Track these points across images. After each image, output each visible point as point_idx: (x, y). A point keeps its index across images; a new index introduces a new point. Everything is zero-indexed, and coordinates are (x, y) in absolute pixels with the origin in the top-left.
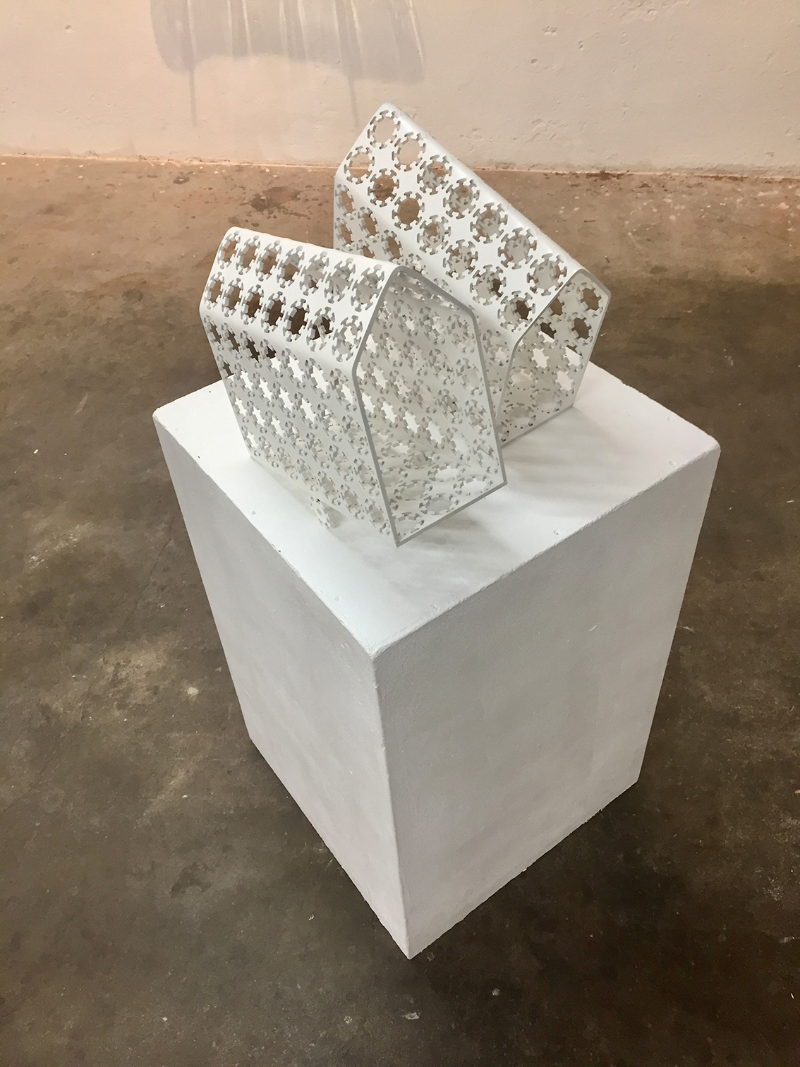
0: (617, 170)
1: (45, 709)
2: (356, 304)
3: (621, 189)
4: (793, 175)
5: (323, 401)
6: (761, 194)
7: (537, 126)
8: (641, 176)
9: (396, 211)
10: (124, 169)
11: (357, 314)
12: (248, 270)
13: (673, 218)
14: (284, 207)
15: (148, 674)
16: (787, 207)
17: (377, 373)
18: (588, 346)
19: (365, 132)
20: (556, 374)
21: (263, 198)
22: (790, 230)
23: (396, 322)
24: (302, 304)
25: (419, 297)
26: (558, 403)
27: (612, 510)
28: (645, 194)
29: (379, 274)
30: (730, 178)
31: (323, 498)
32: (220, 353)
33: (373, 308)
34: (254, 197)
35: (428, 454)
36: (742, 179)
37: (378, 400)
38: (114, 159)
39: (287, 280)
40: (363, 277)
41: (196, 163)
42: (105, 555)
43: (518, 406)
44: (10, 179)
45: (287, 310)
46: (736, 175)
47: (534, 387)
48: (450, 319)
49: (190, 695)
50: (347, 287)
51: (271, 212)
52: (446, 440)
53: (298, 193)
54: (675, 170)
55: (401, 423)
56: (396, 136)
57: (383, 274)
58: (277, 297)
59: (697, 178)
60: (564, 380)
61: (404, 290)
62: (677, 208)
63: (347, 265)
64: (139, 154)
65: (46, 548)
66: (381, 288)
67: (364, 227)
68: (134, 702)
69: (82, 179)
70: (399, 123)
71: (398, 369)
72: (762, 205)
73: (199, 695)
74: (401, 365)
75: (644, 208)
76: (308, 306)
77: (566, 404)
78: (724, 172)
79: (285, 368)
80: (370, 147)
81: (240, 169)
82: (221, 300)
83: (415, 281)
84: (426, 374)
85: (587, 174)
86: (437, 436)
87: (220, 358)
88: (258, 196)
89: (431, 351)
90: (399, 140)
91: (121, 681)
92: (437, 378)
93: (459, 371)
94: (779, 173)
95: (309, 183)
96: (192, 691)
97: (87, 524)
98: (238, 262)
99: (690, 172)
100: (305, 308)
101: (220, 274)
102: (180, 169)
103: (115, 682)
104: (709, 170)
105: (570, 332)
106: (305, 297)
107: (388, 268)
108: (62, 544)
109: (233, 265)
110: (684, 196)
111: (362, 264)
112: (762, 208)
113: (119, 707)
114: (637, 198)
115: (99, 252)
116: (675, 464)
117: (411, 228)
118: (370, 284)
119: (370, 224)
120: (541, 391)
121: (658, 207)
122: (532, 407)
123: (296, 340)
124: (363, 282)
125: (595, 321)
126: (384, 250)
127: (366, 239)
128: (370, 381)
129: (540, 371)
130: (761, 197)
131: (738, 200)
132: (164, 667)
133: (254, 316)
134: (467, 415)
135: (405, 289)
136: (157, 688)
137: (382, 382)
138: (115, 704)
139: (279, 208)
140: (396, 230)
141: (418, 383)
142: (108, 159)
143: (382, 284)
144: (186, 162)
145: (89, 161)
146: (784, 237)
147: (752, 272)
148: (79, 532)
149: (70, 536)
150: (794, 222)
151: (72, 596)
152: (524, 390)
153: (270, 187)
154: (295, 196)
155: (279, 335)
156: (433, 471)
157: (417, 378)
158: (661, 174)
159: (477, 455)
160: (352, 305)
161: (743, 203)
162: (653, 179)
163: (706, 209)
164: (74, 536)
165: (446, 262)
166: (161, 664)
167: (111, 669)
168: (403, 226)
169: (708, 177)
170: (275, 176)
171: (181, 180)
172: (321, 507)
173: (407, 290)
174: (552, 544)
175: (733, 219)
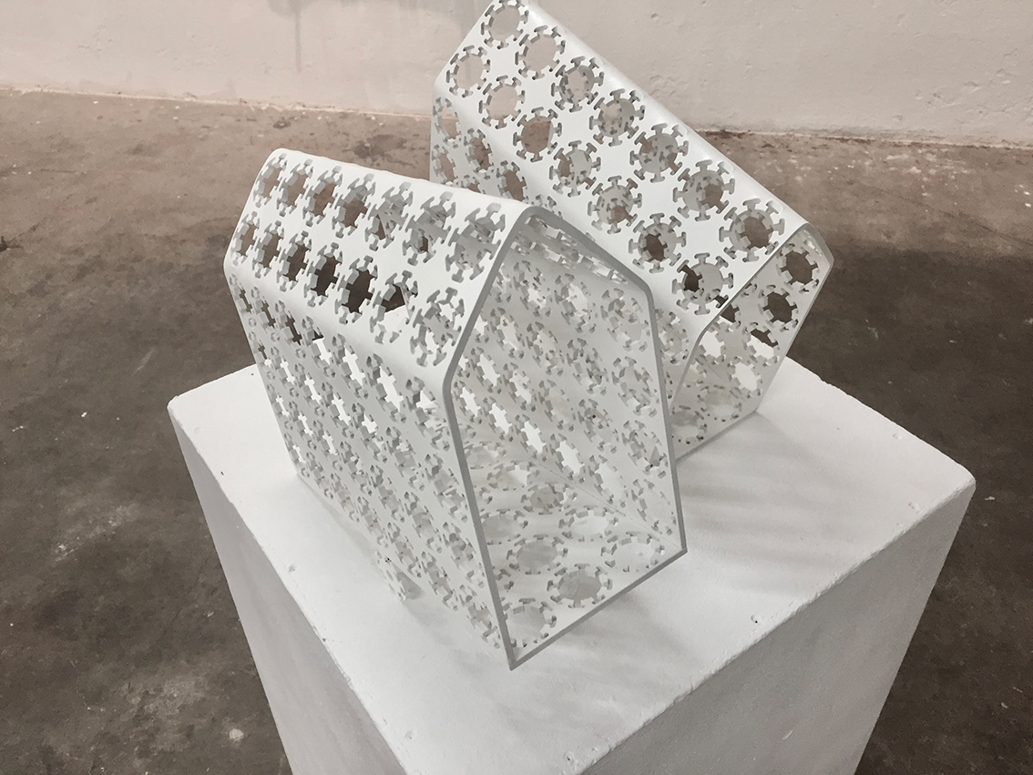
0: (738, 129)
1: (47, 753)
2: (455, 268)
3: (742, 148)
4: (922, 140)
5: (395, 424)
6: (890, 158)
7: (656, 82)
8: (763, 136)
9: (519, 134)
10: (222, 111)
11: (455, 285)
12: (293, 209)
13: (799, 178)
14: (388, 155)
15: (183, 708)
16: (919, 171)
17: (484, 363)
18: (786, 334)
19: (478, 26)
20: (733, 367)
21: (368, 145)
22: (925, 194)
23: (517, 294)
24: (366, 265)
25: (556, 258)
26: (737, 407)
27: (836, 582)
28: (768, 153)
29: (495, 219)
30: (856, 140)
31: (395, 559)
32: (253, 329)
33: (483, 277)
34: (357, 144)
35: (558, 487)
36: (869, 142)
37: (485, 401)
38: (213, 102)
39: (347, 226)
40: (468, 223)
41: (299, 108)
42: (147, 545)
43: (681, 410)
44: (100, 118)
45: (343, 272)
46: (862, 138)
47: (702, 382)
48: (606, 294)
49: (233, 740)
50: (440, 239)
51: (374, 160)
52: (587, 471)
53: (405, 141)
54: (797, 131)
55: (517, 436)
56: (522, 31)
57: (503, 218)
58: (330, 252)
59: (822, 140)
60: (746, 376)
61: (533, 246)
62: (802, 169)
63: (442, 203)
64: (239, 98)
65: (78, 534)
66: (499, 242)
67: (470, 158)
68: (160, 748)
69: (177, 121)
70: (526, 13)
71: (517, 361)
72: (892, 169)
73: (244, 740)
74: (522, 356)
75: (769, 167)
76: (376, 268)
77: (746, 410)
78: (850, 134)
79: (338, 363)
80: (484, 46)
81: (344, 116)
82: (253, 253)
83: (553, 232)
84: (560, 373)
85: (707, 133)
86: (571, 461)
87: (252, 336)
88: (362, 143)
89: (572, 341)
90: (527, 36)
91: (147, 718)
92: (579, 381)
93: (617, 375)
94: (908, 136)
95: (416, 132)
96: (236, 734)
97: (133, 505)
98: (281, 197)
99: (815, 133)
100: (371, 271)
101: (255, 214)
102: (282, 113)
103: (140, 718)
104: (833, 133)
105: (762, 313)
106: (371, 254)
107: (512, 210)
108: (98, 530)
109: (273, 202)
110: (810, 157)
111: (466, 204)
112: (892, 172)
113: (142, 755)
114: (761, 158)
115: (186, 195)
116: (917, 508)
117: (541, 158)
118: (478, 236)
119: (481, 154)
120: (712, 389)
121: (782, 167)
122: (701, 412)
123: (354, 321)
124: (467, 231)
125: (803, 299)
126: (500, 189)
127: (475, 175)
128: (474, 373)
129: (710, 361)
130: (891, 160)
131: (867, 163)
132: (203, 700)
133: (295, 280)
134: (625, 441)
135: (534, 244)
136: (192, 727)
137: (491, 376)
138: (136, 749)
139: (383, 155)
140: (518, 161)
141: (547, 385)
142: (207, 102)
143: (500, 236)
144: (289, 108)
145: (187, 102)
146: (918, 201)
147: (889, 237)
148: (122, 515)
149: (109, 520)
150: (928, 188)
151: (101, 598)
152: (689, 386)
153: (375, 135)
154: (400, 145)
155: (328, 310)
156: (567, 519)
157: (545, 377)
158: (783, 134)
159: (637, 501)
160: (448, 269)
161: (873, 165)
162: (777, 140)
163: (833, 171)
164: (114, 521)
165: (592, 208)
166: (200, 695)
167: (136, 700)
168: (530, 155)
169: (833, 138)
170: (381, 124)
171: (282, 125)
172: (393, 571)
173: (537, 247)
174: (750, 642)
175: (864, 182)
